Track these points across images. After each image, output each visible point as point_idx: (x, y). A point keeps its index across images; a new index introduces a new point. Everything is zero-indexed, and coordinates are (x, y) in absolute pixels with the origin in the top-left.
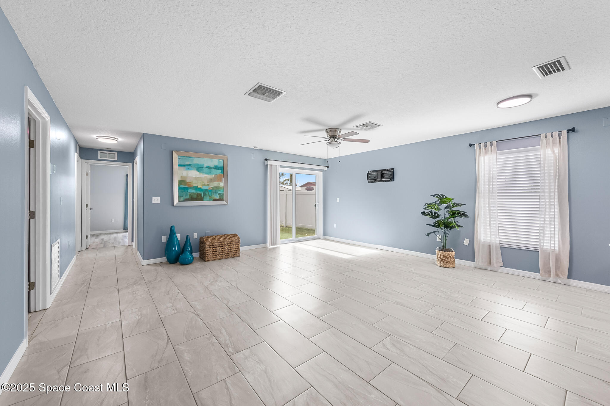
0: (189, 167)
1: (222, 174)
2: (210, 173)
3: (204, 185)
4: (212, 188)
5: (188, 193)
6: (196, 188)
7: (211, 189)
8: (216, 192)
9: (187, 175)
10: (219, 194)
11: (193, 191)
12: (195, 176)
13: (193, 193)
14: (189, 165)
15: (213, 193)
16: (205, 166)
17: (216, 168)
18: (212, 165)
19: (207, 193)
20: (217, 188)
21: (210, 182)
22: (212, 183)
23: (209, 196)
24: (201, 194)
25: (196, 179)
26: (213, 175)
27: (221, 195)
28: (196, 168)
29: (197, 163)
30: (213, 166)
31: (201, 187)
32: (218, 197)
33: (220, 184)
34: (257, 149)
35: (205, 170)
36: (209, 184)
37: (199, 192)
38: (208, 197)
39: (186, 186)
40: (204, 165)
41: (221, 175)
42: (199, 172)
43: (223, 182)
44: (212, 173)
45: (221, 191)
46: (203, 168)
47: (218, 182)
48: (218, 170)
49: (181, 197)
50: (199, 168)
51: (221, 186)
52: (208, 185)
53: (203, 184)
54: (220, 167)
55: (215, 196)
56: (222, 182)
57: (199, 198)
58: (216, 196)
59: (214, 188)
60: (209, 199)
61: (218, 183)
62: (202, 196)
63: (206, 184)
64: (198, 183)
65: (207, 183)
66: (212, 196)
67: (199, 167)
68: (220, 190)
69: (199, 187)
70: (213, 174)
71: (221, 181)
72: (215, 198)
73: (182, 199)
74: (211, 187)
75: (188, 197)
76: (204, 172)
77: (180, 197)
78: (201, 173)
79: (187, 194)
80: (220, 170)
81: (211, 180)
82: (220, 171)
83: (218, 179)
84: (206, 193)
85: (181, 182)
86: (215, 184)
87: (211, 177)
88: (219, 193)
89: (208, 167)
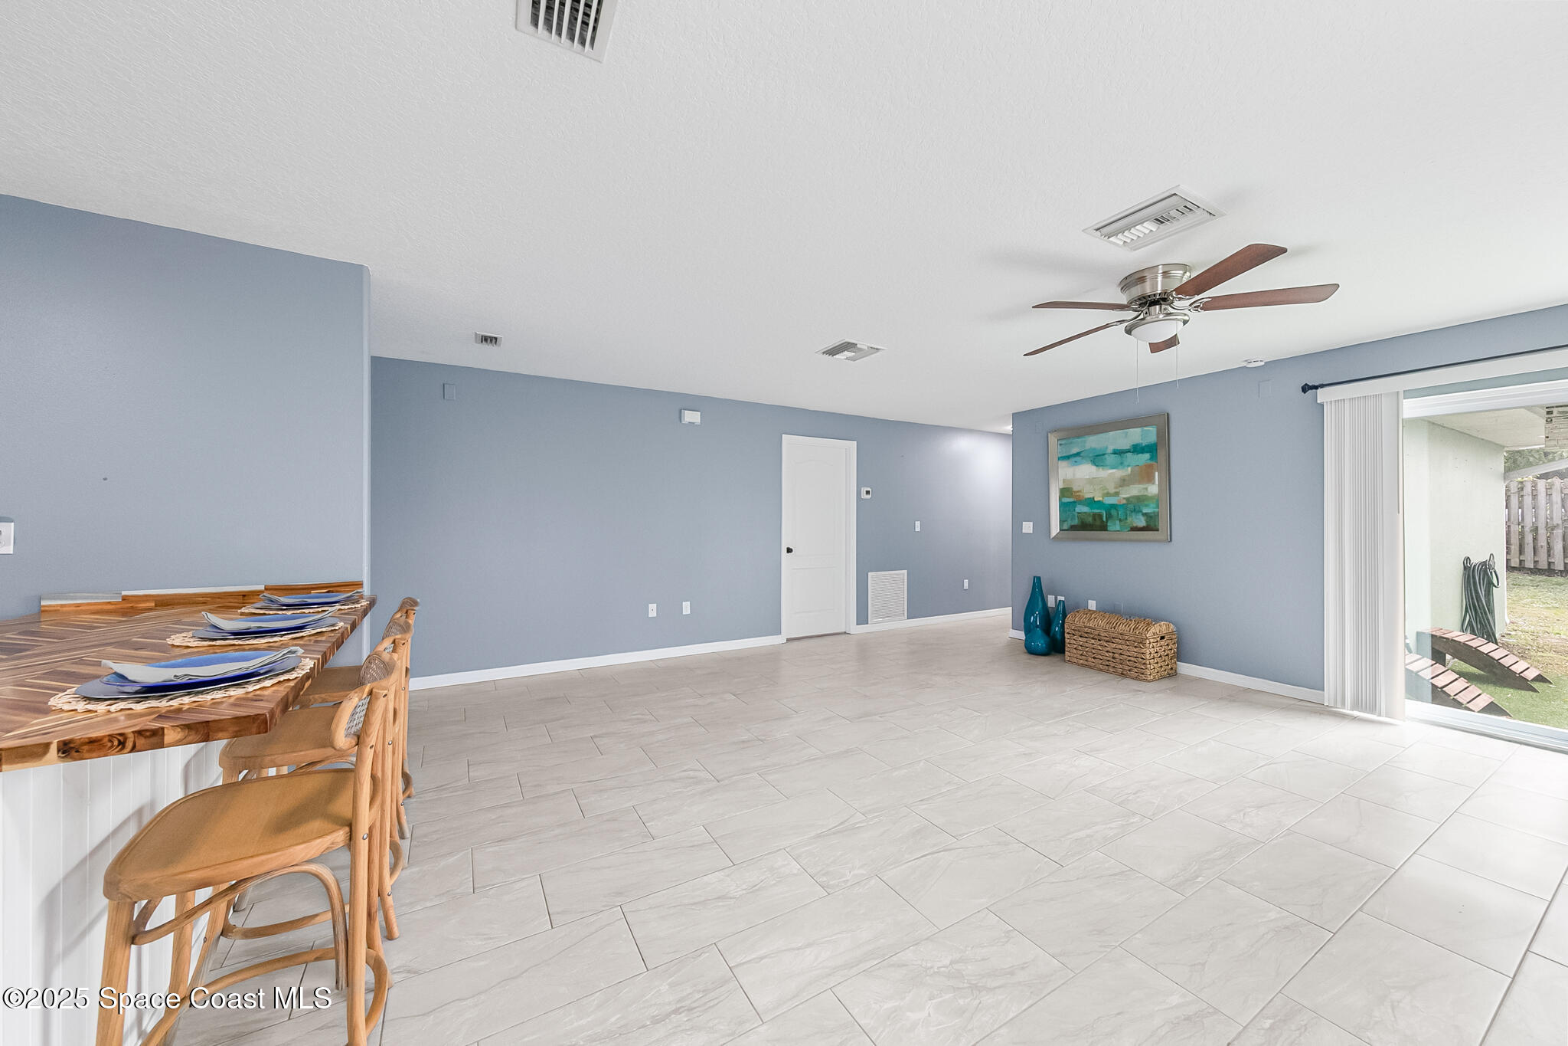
0: (1078, 459)
1: (1152, 462)
2: (1122, 463)
3: (1108, 495)
4: (1127, 499)
5: (1076, 514)
6: (1091, 502)
7: (1125, 502)
8: (1136, 511)
9: (1074, 475)
10: (1145, 514)
11: (1085, 509)
12: (1088, 477)
13: (1085, 513)
14: (1077, 454)
15: (1128, 512)
16: (1110, 449)
17: (1137, 449)
18: (1125, 444)
19: (1113, 512)
20: (1141, 500)
21: (1121, 486)
22: (1125, 488)
23: (1120, 520)
24: (1100, 516)
25: (1091, 481)
26: (1129, 469)
27: (1151, 517)
28: (1090, 457)
29: (1094, 445)
30: (1127, 447)
31: (1101, 499)
32: (1141, 522)
33: (1149, 489)
34: (1263, 363)
35: (1111, 459)
36: (1117, 490)
37: (1096, 511)
38: (1118, 522)
39: (1071, 500)
40: (1107, 448)
41: (1150, 466)
42: (1097, 466)
43: (1157, 483)
44: (1126, 463)
45: (1152, 505)
46: (1106, 456)
47: (1140, 483)
48: (1140, 455)
49: (1064, 521)
50: (1097, 459)
51: (1150, 495)
52: (1117, 494)
53: (1106, 491)
54: (1147, 446)
55: (1135, 520)
56: (1154, 483)
57: (1098, 523)
58: (1137, 519)
59: (1131, 499)
60: (1121, 526)
61: (1141, 486)
62: (1104, 519)
63: (1112, 491)
64: (1095, 490)
65: (1116, 488)
66: (1126, 519)
67: (1097, 456)
68: (1146, 506)
69: (1096, 499)
70: (1129, 466)
71: (1150, 480)
72: (1135, 525)
73: (1065, 527)
74: (1124, 498)
75: (1076, 522)
76: (1106, 466)
77: (1062, 522)
78: (1101, 468)
79: (1074, 515)
80: (1147, 452)
81: (1124, 482)
82: (1147, 456)
83: (1146, 475)
84: (1112, 514)
85: (1065, 492)
86: (1134, 491)
87: (1124, 474)
88: (1145, 510)
89: (1115, 452)
